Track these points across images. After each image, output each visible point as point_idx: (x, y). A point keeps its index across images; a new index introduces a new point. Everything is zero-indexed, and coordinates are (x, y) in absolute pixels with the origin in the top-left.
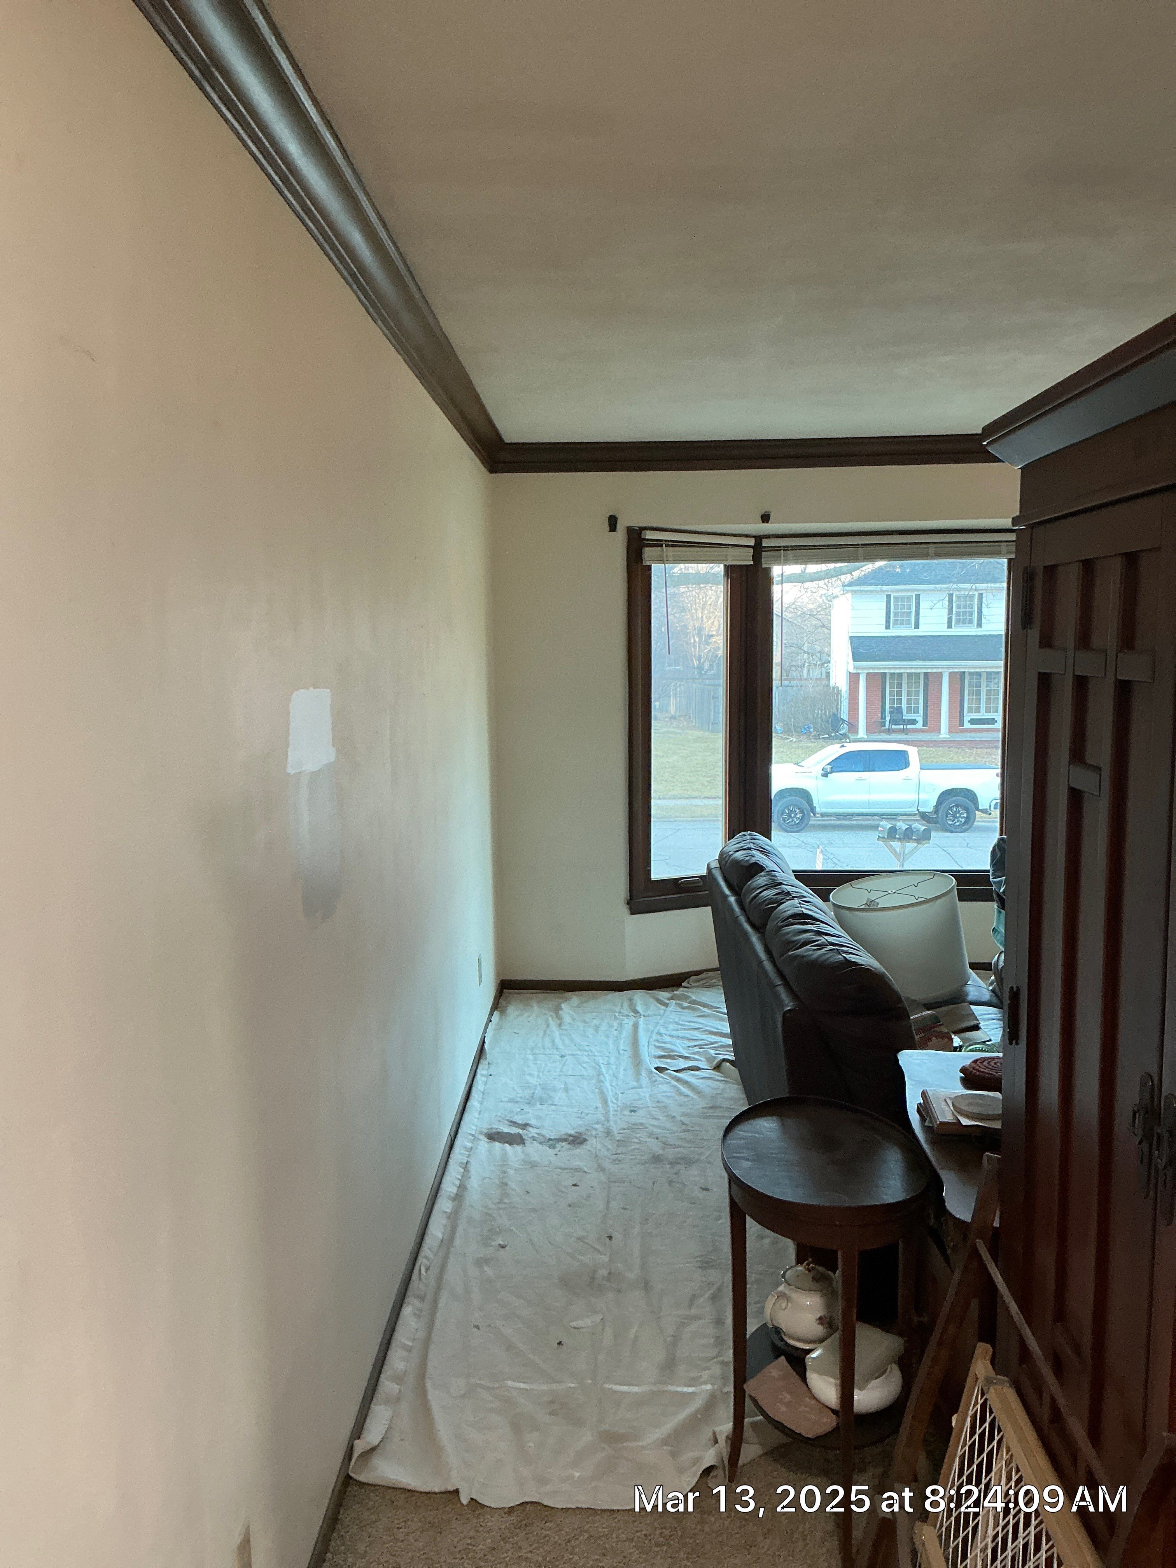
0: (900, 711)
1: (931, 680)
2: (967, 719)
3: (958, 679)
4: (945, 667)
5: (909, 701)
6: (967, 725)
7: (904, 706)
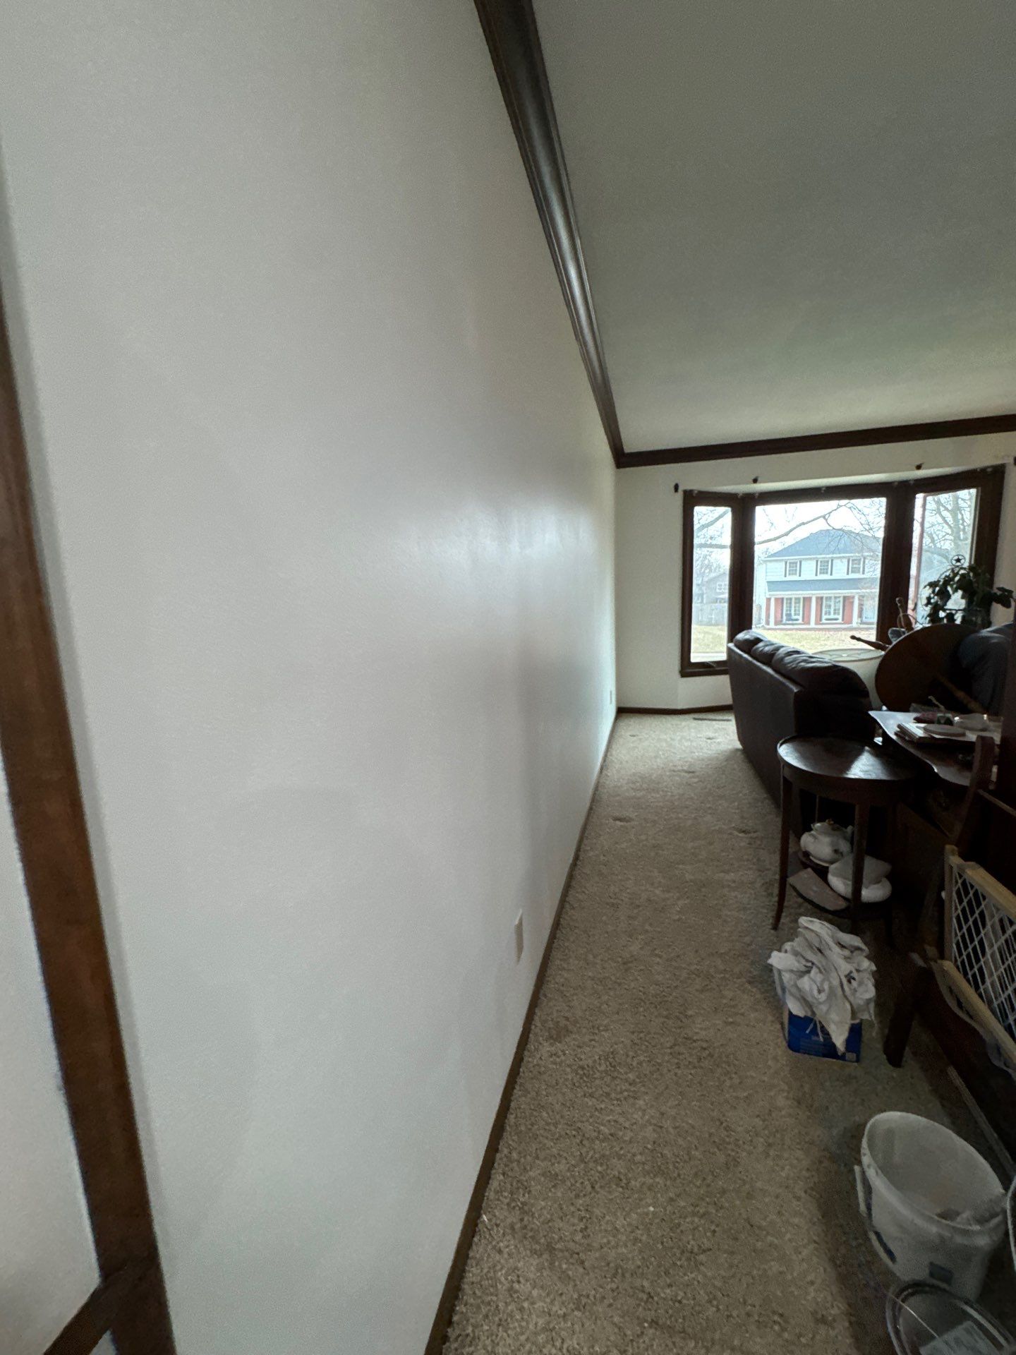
0: (790, 615)
1: (807, 600)
2: (824, 617)
3: (820, 599)
4: (814, 594)
5: (795, 611)
6: (824, 621)
7: (793, 612)
